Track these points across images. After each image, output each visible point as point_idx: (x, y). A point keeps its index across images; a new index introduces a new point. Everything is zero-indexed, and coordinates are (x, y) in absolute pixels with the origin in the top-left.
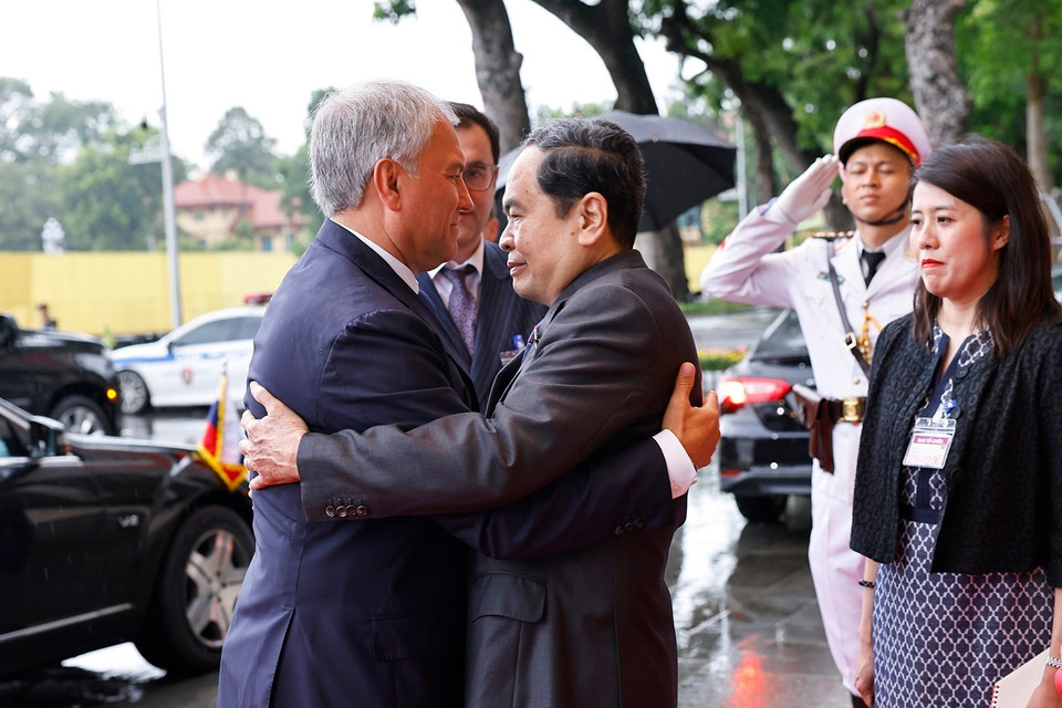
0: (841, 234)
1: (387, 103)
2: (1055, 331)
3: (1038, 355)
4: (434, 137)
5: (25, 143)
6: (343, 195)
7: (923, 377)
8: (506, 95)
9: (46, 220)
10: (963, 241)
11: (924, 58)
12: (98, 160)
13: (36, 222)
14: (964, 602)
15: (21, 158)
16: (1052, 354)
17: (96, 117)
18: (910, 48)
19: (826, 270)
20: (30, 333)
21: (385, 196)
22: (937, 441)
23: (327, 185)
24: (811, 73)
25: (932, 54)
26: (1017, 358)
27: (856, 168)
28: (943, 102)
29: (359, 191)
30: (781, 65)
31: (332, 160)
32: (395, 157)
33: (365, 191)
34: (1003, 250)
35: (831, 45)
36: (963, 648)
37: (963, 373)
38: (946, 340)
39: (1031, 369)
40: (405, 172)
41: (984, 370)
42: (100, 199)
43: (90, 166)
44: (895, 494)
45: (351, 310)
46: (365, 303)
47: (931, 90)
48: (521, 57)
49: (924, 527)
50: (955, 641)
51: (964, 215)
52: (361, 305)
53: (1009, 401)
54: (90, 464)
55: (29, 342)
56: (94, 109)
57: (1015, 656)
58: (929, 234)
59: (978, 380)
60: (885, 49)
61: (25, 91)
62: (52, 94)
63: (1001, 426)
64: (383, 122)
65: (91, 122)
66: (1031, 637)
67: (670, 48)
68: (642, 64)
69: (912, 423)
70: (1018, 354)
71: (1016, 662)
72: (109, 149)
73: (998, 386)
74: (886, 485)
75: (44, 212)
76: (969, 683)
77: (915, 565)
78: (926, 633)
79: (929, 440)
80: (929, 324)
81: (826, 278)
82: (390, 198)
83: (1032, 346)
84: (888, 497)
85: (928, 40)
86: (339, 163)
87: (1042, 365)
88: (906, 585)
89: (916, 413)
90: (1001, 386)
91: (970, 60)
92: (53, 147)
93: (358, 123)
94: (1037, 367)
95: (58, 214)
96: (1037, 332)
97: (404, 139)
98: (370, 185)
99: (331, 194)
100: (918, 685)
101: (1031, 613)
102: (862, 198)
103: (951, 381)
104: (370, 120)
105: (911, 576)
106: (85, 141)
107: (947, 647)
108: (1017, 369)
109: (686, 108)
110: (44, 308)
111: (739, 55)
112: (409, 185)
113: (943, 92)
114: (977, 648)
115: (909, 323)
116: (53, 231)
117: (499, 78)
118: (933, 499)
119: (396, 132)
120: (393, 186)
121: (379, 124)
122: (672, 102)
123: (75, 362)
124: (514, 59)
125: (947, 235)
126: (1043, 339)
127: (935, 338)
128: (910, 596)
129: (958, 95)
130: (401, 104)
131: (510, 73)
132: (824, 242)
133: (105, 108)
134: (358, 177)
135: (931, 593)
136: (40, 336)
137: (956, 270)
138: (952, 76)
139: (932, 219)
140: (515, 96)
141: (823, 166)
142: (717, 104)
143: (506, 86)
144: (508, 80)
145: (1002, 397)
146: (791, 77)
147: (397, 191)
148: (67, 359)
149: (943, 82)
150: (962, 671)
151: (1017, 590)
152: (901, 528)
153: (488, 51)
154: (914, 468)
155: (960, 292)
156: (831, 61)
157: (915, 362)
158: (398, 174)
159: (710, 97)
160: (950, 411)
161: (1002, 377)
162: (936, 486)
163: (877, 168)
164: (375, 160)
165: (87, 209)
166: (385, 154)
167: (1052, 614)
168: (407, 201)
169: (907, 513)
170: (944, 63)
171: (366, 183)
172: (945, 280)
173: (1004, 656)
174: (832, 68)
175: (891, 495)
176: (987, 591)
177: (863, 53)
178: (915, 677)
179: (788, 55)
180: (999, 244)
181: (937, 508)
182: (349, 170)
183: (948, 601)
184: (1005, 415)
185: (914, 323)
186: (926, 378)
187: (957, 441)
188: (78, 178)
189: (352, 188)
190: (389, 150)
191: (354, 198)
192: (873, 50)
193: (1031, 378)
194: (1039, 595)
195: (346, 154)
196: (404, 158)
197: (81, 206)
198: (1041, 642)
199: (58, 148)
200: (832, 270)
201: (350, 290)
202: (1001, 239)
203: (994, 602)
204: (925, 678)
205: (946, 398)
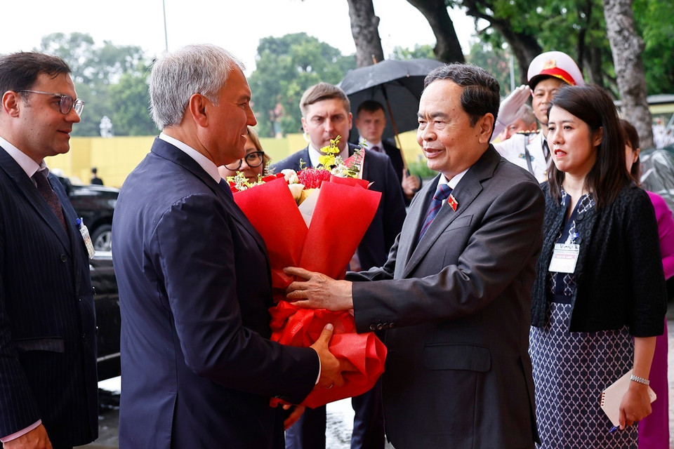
0: (533, 131)
1: (198, 58)
2: (631, 192)
3: (624, 206)
4: (229, 80)
5: (88, 72)
6: (170, 117)
7: (557, 219)
8: (369, 42)
9: (102, 118)
10: (577, 141)
11: (615, 19)
12: (133, 82)
13: (96, 118)
14: (584, 348)
15: (87, 81)
16: (631, 206)
17: (131, 55)
18: (606, 14)
19: (524, 153)
20: (79, 187)
21: (197, 118)
22: (569, 257)
23: (159, 111)
24: (552, 28)
25: (619, 17)
26: (611, 208)
27: (539, 92)
28: (626, 45)
29: (180, 114)
30: (534, 23)
31: (163, 95)
32: (203, 93)
33: (184, 115)
34: (599, 147)
35: (564, 11)
36: (584, 374)
37: (581, 217)
38: (569, 198)
39: (620, 214)
40: (210, 102)
41: (593, 215)
42: (134, 104)
43: (128, 84)
44: (544, 287)
45: (175, 196)
46: (184, 190)
47: (619, 38)
48: (378, 19)
49: (560, 305)
50: (580, 370)
51: (578, 126)
52: (181, 192)
53: (608, 233)
54: (98, 269)
55: (78, 193)
56: (130, 51)
57: (614, 377)
58: (559, 135)
59: (590, 221)
60: (595, 14)
61: (90, 41)
62: (105, 42)
63: (605, 247)
64: (196, 70)
65: (128, 58)
66: (622, 365)
67: (468, 13)
68: (452, 22)
69: (553, 247)
70: (612, 205)
71: (614, 380)
72: (138, 75)
73: (602, 225)
74: (538, 282)
75: (101, 112)
76: (588, 393)
77: (556, 327)
78: (563, 366)
79: (564, 257)
80: (558, 189)
81: (524, 157)
82: (201, 119)
83: (620, 201)
84: (539, 289)
85: (617, 9)
86: (167, 97)
87: (626, 212)
88: (550, 339)
89: (555, 241)
90: (603, 224)
91: (643, 21)
92: (106, 74)
93: (179, 71)
94: (623, 213)
95: (109, 113)
96: (622, 193)
97: (209, 81)
98: (187, 110)
99: (162, 116)
100: (559, 395)
101: (621, 352)
102: (542, 110)
103: (574, 222)
104: (187, 70)
105: (553, 334)
106: (125, 70)
107: (575, 373)
108: (612, 215)
109: (482, 47)
110: (95, 171)
111: (509, 17)
112: (213, 110)
113: (626, 39)
114: (592, 373)
115: (546, 187)
116: (106, 124)
117: (365, 32)
118: (566, 290)
119: (203, 77)
120: (202, 111)
121: (192, 72)
122: (473, 44)
123: (108, 204)
124: (374, 21)
125: (569, 136)
126: (626, 197)
127: (563, 196)
128: (553, 345)
129: (635, 41)
130: (207, 59)
131: (372, 29)
132: (523, 136)
133: (137, 50)
134: (179, 105)
135: (565, 343)
136: (85, 190)
137: (574, 158)
138: (631, 30)
139: (561, 127)
140: (375, 42)
141: (520, 92)
142: (498, 45)
143: (369, 36)
144: (370, 32)
145: (604, 231)
146: (541, 30)
147: (205, 115)
148: (103, 202)
149: (626, 33)
150: (584, 387)
151: (613, 339)
152: (547, 307)
153: (359, 16)
154: (554, 273)
155: (575, 170)
156: (563, 20)
157: (551, 211)
158: (205, 103)
159: (493, 41)
160: (576, 239)
161: (604, 219)
162: (567, 282)
163: (550, 92)
164: (190, 95)
165: (126, 110)
166: (196, 91)
167: (633, 352)
168: (212, 120)
169: (551, 298)
170: (627, 22)
171: (185, 110)
172: (569, 164)
173: (608, 377)
174: (564, 24)
175: (541, 288)
176: (597, 341)
177: (583, 15)
178: (557, 391)
179: (539, 16)
180: (597, 143)
181: (568, 294)
182: (173, 101)
183: (575, 348)
184: (606, 240)
185: (549, 187)
186: (559, 220)
187: (581, 257)
188: (121, 92)
189: (176, 113)
190: (199, 88)
191: (177, 119)
192: (589, 14)
193: (620, 219)
194: (625, 342)
195: (171, 91)
196: (208, 93)
197: (123, 108)
198: (628, 368)
199: (110, 75)
200: (527, 153)
201: (175, 183)
202: (598, 140)
203: (601, 347)
204: (564, 392)
205: (572, 232)
